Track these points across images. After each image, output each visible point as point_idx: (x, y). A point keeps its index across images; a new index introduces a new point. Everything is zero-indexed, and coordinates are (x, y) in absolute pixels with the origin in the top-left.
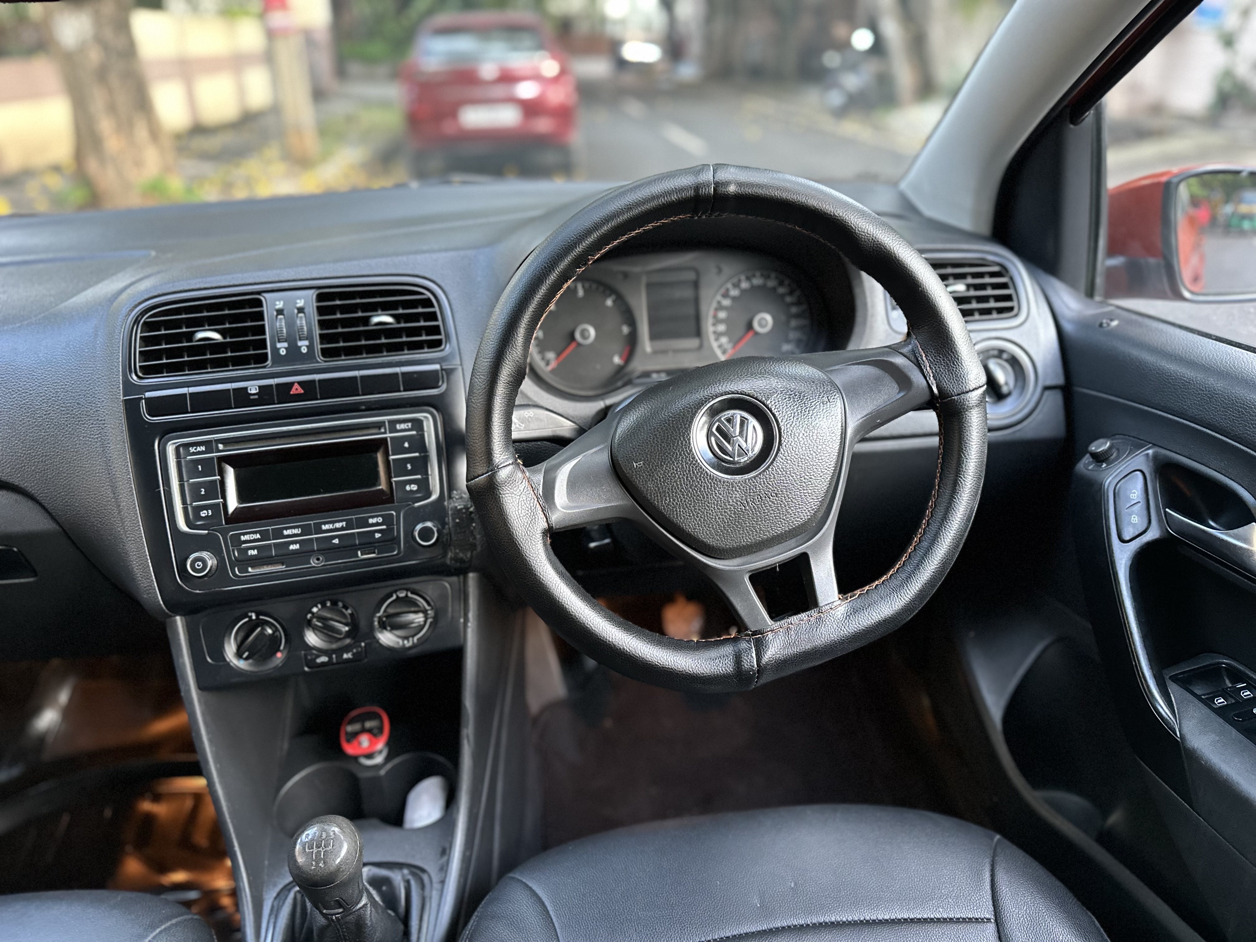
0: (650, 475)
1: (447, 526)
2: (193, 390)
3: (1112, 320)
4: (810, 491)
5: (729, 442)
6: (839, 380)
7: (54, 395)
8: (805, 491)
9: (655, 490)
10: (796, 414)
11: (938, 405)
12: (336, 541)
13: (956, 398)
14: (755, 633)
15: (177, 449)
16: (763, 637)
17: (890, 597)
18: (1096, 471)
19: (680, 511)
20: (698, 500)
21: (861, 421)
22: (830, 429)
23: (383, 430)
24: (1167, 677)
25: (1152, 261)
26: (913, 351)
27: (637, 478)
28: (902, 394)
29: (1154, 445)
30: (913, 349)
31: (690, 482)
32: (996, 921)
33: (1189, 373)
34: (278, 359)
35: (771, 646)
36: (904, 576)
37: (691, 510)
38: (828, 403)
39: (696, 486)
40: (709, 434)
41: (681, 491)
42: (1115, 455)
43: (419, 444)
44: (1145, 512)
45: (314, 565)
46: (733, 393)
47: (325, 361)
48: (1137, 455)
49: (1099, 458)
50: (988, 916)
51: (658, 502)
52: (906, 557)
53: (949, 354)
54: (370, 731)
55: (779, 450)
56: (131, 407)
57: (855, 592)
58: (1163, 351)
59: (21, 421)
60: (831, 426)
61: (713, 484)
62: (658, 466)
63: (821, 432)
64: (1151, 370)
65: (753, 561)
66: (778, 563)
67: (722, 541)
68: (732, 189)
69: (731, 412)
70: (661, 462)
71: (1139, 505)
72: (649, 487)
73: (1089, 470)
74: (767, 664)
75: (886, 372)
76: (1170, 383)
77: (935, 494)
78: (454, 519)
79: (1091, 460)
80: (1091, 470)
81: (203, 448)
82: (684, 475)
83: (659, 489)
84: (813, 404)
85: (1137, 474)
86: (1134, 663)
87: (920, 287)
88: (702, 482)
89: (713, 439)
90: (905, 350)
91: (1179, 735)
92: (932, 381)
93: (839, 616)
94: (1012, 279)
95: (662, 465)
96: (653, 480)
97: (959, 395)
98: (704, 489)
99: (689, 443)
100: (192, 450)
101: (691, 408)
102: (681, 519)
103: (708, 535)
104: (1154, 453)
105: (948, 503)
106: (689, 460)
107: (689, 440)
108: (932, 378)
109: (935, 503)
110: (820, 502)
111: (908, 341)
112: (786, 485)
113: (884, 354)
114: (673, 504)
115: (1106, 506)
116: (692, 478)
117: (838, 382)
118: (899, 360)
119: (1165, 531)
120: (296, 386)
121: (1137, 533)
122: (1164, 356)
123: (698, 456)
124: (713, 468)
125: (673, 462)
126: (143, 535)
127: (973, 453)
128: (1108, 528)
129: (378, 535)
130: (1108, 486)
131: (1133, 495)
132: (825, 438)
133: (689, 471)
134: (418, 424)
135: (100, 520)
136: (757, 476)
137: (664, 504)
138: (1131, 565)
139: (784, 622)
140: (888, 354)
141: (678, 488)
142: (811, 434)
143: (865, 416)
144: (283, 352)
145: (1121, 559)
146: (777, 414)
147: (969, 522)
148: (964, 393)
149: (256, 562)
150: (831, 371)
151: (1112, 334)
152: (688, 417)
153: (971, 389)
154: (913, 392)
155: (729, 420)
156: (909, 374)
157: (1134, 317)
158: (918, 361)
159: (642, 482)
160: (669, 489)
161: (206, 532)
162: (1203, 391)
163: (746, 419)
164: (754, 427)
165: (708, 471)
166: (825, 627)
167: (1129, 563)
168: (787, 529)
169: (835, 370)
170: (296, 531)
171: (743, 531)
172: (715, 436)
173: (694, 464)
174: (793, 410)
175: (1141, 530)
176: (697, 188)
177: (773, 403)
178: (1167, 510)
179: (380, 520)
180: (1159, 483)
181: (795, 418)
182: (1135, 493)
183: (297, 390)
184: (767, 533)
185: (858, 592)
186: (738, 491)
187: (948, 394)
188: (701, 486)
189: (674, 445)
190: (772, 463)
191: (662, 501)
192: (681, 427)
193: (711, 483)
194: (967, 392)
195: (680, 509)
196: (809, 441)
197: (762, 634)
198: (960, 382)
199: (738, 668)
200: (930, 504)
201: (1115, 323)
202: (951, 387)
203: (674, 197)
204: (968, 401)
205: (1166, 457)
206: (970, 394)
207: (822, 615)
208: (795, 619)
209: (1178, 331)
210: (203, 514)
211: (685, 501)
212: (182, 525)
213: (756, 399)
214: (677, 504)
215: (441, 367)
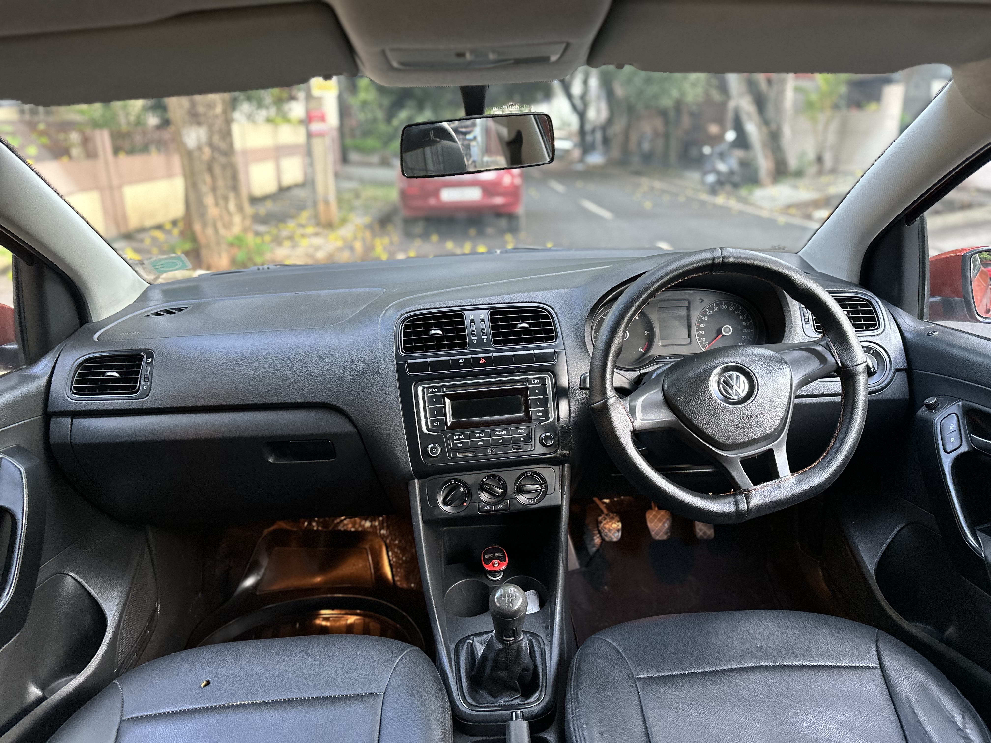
0: (687, 404)
1: (557, 436)
2: (431, 360)
3: (934, 332)
4: (775, 415)
5: (730, 388)
6: (786, 358)
7: (360, 361)
8: (772, 415)
9: (690, 412)
10: (766, 374)
11: (841, 372)
12: (501, 441)
13: (851, 368)
14: (745, 490)
15: (423, 390)
16: (750, 493)
17: (818, 473)
18: (929, 414)
19: (704, 423)
20: (714, 418)
21: (800, 379)
22: (784, 383)
23: (525, 383)
24: (976, 530)
25: (957, 299)
26: (827, 344)
27: (680, 405)
28: (822, 366)
29: (963, 399)
30: (827, 342)
31: (709, 408)
32: (881, 668)
33: (980, 360)
34: (473, 345)
35: (754, 497)
36: (826, 463)
37: (710, 423)
38: (783, 369)
39: (713, 410)
40: (719, 383)
41: (704, 413)
42: (940, 405)
43: (543, 391)
44: (958, 437)
45: (490, 453)
46: (732, 363)
47: (496, 347)
48: (953, 405)
49: (931, 407)
50: (875, 665)
51: (692, 418)
52: (826, 453)
53: (847, 345)
54: (498, 558)
55: (757, 392)
56: (400, 368)
57: (799, 471)
58: (965, 348)
59: (343, 374)
60: (785, 381)
61: (722, 410)
62: (692, 399)
63: (780, 384)
64: (958, 358)
65: (743, 452)
66: (757, 454)
67: (727, 440)
68: (731, 260)
69: (730, 373)
70: (693, 397)
71: (956, 432)
72: (687, 410)
73: (925, 414)
74: (753, 507)
75: (812, 354)
76: (969, 365)
77: (841, 420)
78: (561, 433)
79: (926, 409)
80: (926, 414)
81: (436, 390)
82: (706, 404)
83: (692, 411)
84: (775, 369)
85: (953, 416)
86: (956, 520)
87: (830, 310)
88: (716, 408)
89: (721, 386)
90: (822, 343)
91: (984, 557)
92: (838, 359)
93: (791, 483)
94: (874, 308)
95: (694, 399)
96: (689, 407)
97: (853, 366)
98: (717, 412)
99: (709, 388)
100: (431, 391)
101: (709, 370)
102: (705, 427)
103: (719, 436)
104: (962, 404)
105: (848, 424)
106: (709, 396)
107: (709, 386)
108: (838, 358)
109: (841, 424)
110: (780, 421)
111: (824, 338)
112: (762, 411)
113: (810, 345)
114: (700, 419)
115: (936, 433)
116: (710, 406)
117: (786, 359)
118: (819, 348)
119: (971, 447)
120: (482, 359)
121: (954, 448)
122: (966, 350)
123: (714, 395)
124: (722, 401)
125: (700, 397)
126: (405, 434)
127: (861, 398)
128: (938, 445)
129: (522, 439)
130: (936, 423)
131: (952, 427)
132: (782, 387)
133: (709, 402)
134: (543, 380)
135: (381, 426)
136: (746, 406)
137: (696, 420)
138: (952, 466)
139: (761, 485)
140: (813, 345)
141: (703, 411)
142: (774, 385)
143: (802, 377)
144: (475, 342)
145: (946, 462)
146: (756, 374)
147: (860, 434)
148: (855, 366)
149: (460, 450)
150: (782, 353)
151: (936, 339)
152: (707, 374)
153: (859, 364)
154: (828, 365)
155: (729, 377)
156: (825, 355)
157: (948, 330)
158: (830, 349)
159: (683, 407)
160: (698, 412)
161: (437, 433)
162: (988, 368)
163: (739, 376)
164: (744, 381)
165: (719, 403)
166: (783, 488)
167: (950, 465)
168: (762, 435)
169: (783, 353)
170: (481, 435)
171: (739, 435)
172: (722, 385)
173: (712, 399)
174: (764, 372)
175: (957, 447)
176: (713, 259)
177: (753, 368)
178: (971, 435)
179: (523, 431)
180: (966, 420)
181: (766, 376)
182: (952, 426)
183: (482, 361)
184: (752, 437)
185: (800, 472)
186: (736, 414)
187: (847, 366)
188: (716, 410)
189: (700, 388)
190: (754, 399)
191: (694, 418)
192: (704, 379)
193: (721, 409)
194: (857, 365)
195: (704, 422)
196: (774, 388)
197: (749, 491)
198: (853, 360)
199: (737, 508)
200: (838, 425)
201: (936, 333)
202: (848, 363)
203: (701, 264)
204: (858, 370)
205: (969, 405)
206: (859, 367)
207: (782, 483)
208: (767, 484)
209: (973, 338)
210: (436, 424)
211: (707, 418)
212: (425, 430)
213: (744, 366)
214: (702, 419)
215: (554, 350)
